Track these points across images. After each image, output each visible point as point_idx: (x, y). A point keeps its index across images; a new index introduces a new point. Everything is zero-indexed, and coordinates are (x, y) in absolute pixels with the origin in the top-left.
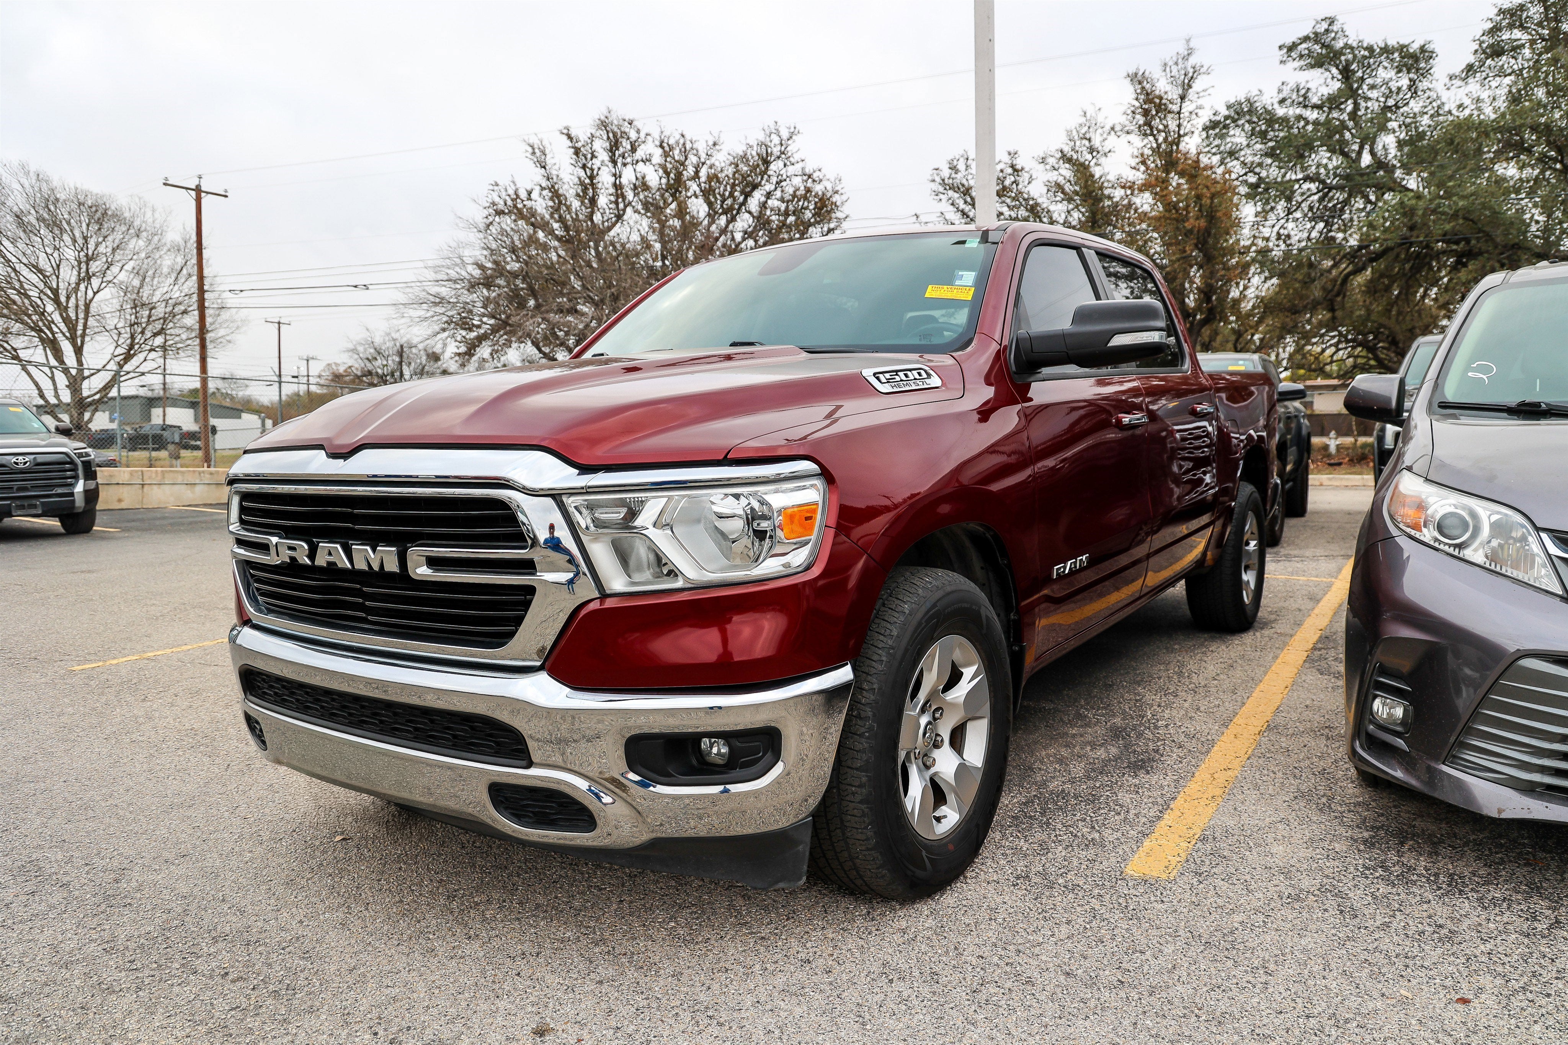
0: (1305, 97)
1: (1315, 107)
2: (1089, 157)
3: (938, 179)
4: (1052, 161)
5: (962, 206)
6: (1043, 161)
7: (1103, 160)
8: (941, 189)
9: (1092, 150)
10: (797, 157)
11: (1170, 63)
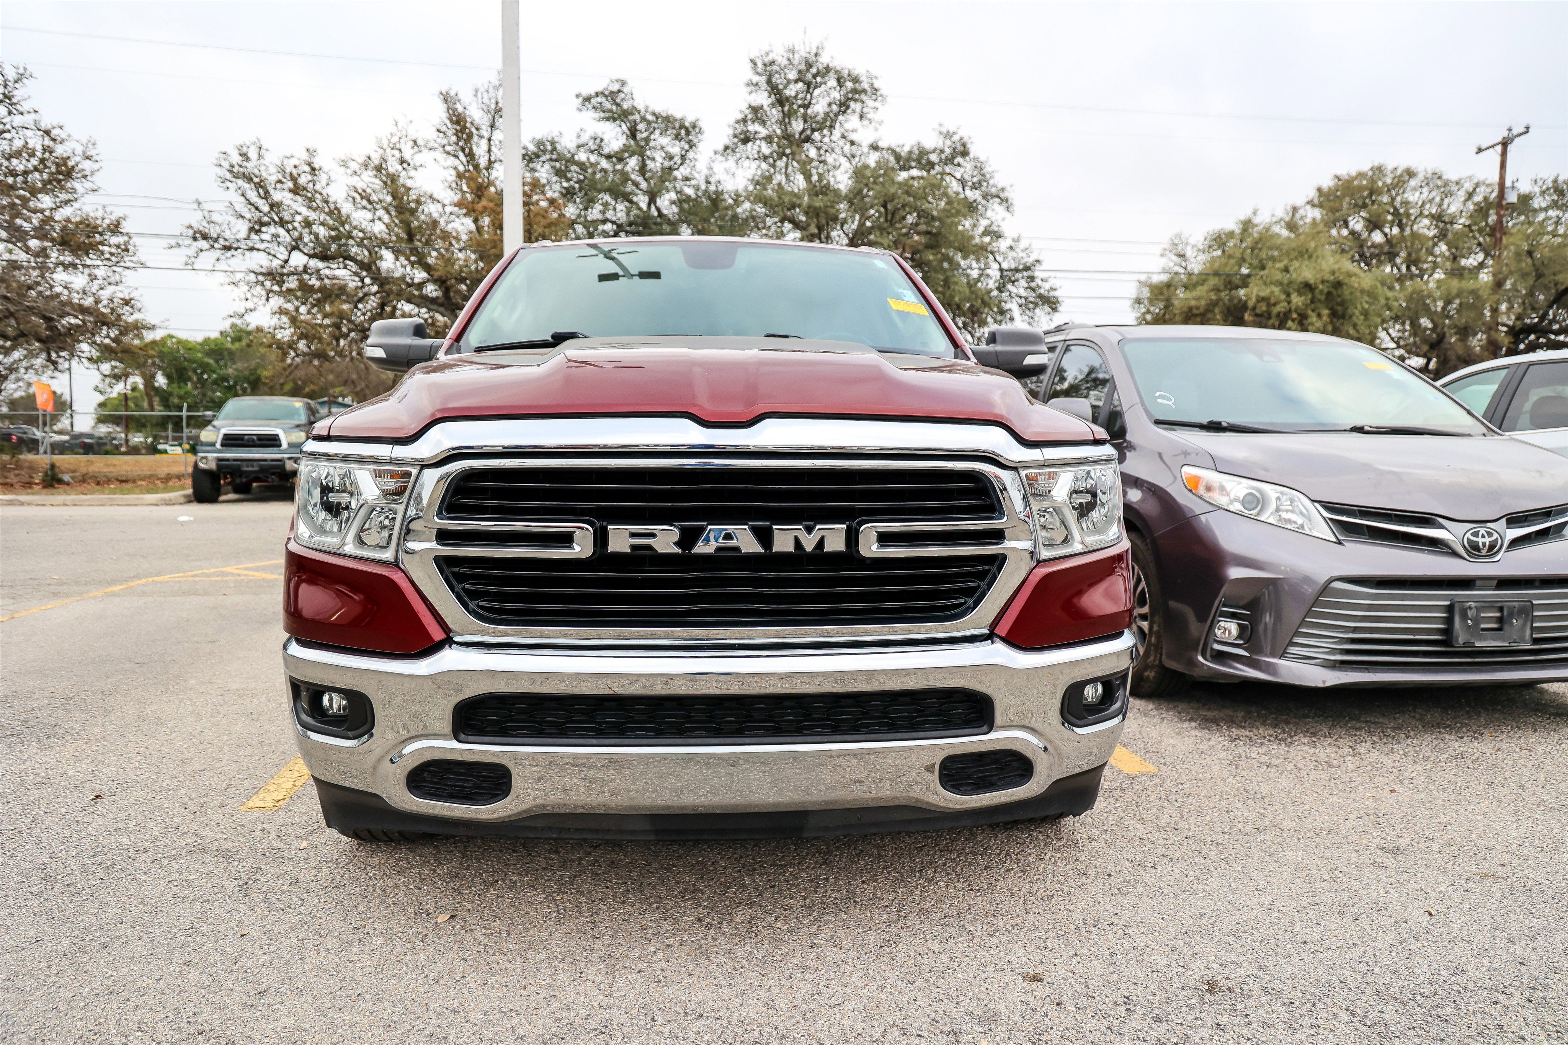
0: (600, 147)
1: (609, 157)
2: (400, 168)
3: (226, 165)
4: (354, 166)
5: (255, 199)
6: (344, 164)
7: (412, 173)
8: (229, 176)
9: (402, 161)
10: (25, 106)
11: (482, 90)
